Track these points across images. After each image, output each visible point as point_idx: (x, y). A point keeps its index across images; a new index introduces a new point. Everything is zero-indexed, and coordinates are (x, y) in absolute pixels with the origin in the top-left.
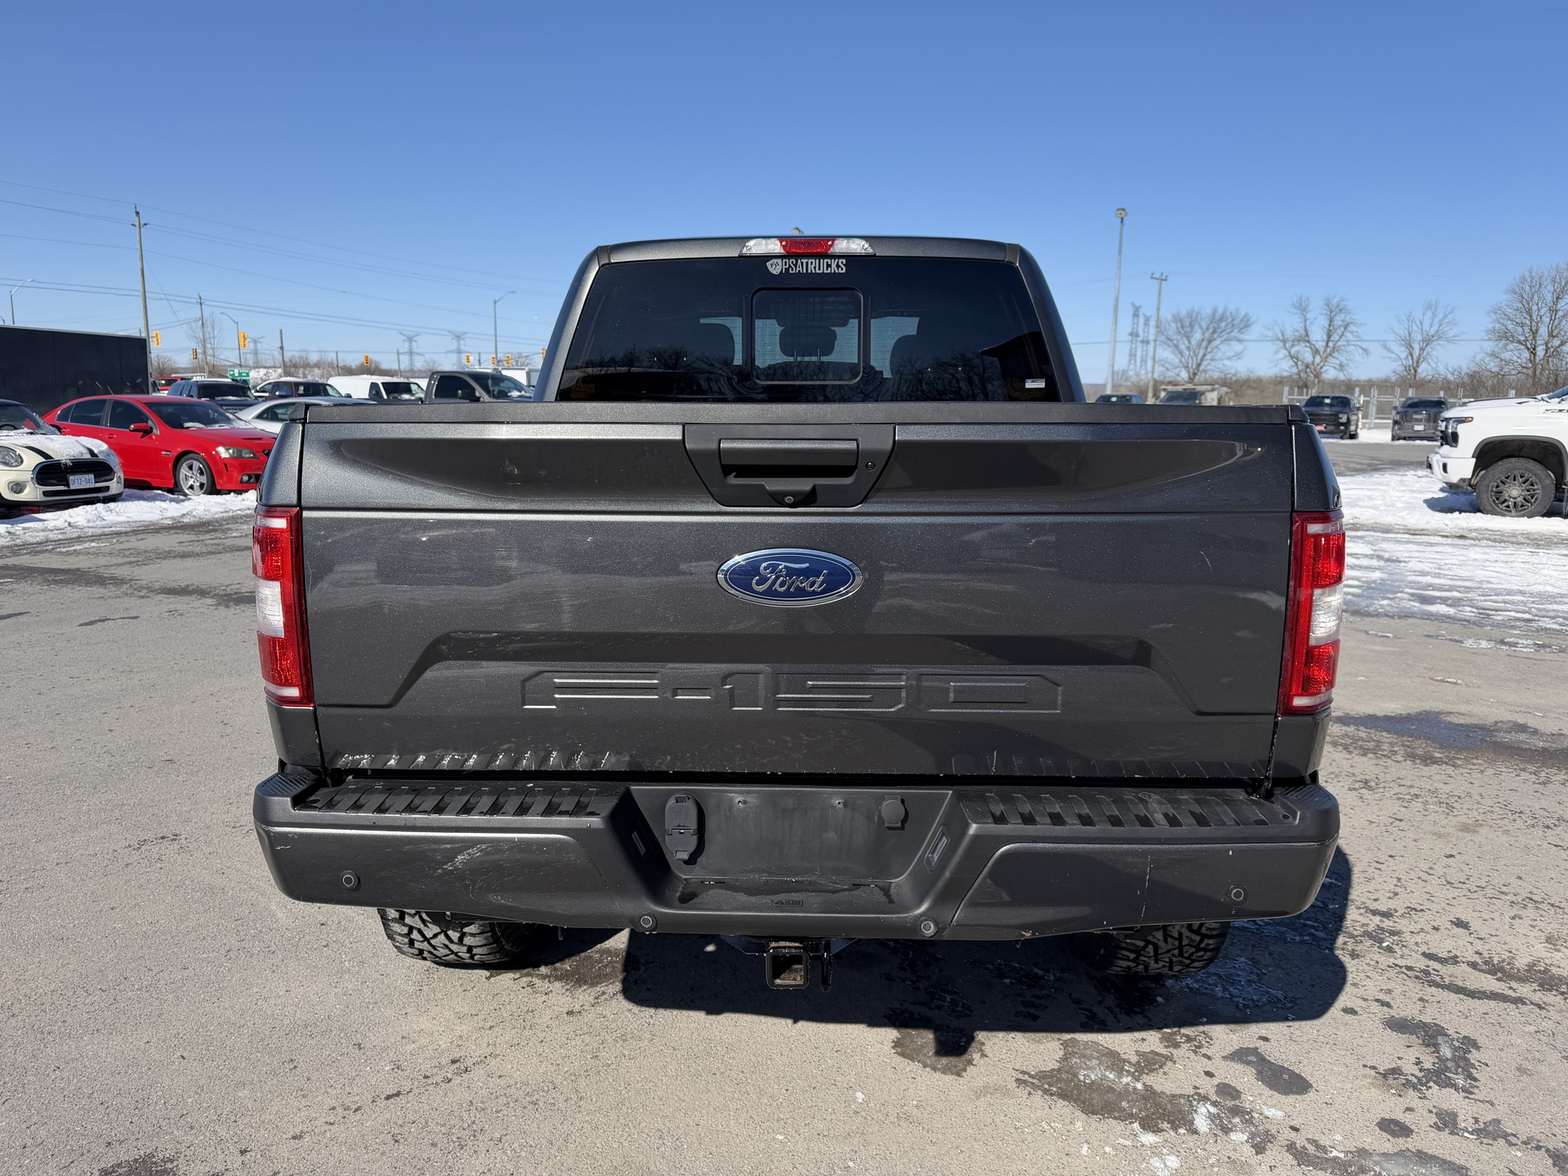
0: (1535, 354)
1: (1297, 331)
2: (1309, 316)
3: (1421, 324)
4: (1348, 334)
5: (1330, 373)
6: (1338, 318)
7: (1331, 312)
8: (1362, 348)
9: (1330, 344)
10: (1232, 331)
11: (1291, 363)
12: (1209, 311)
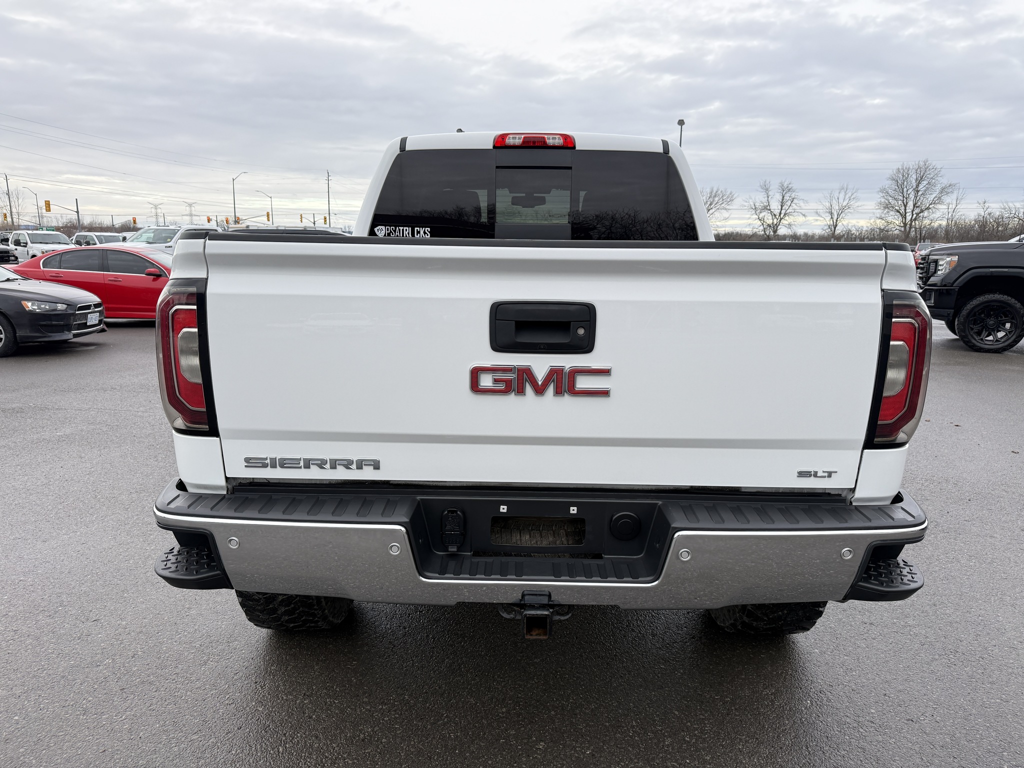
0: (905, 218)
1: (763, 203)
2: (770, 193)
3: (838, 199)
4: (792, 205)
5: (782, 231)
6: (787, 195)
7: (783, 191)
8: (802, 214)
9: (783, 212)
10: (722, 203)
11: (759, 223)
12: (708, 190)
